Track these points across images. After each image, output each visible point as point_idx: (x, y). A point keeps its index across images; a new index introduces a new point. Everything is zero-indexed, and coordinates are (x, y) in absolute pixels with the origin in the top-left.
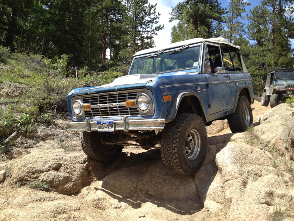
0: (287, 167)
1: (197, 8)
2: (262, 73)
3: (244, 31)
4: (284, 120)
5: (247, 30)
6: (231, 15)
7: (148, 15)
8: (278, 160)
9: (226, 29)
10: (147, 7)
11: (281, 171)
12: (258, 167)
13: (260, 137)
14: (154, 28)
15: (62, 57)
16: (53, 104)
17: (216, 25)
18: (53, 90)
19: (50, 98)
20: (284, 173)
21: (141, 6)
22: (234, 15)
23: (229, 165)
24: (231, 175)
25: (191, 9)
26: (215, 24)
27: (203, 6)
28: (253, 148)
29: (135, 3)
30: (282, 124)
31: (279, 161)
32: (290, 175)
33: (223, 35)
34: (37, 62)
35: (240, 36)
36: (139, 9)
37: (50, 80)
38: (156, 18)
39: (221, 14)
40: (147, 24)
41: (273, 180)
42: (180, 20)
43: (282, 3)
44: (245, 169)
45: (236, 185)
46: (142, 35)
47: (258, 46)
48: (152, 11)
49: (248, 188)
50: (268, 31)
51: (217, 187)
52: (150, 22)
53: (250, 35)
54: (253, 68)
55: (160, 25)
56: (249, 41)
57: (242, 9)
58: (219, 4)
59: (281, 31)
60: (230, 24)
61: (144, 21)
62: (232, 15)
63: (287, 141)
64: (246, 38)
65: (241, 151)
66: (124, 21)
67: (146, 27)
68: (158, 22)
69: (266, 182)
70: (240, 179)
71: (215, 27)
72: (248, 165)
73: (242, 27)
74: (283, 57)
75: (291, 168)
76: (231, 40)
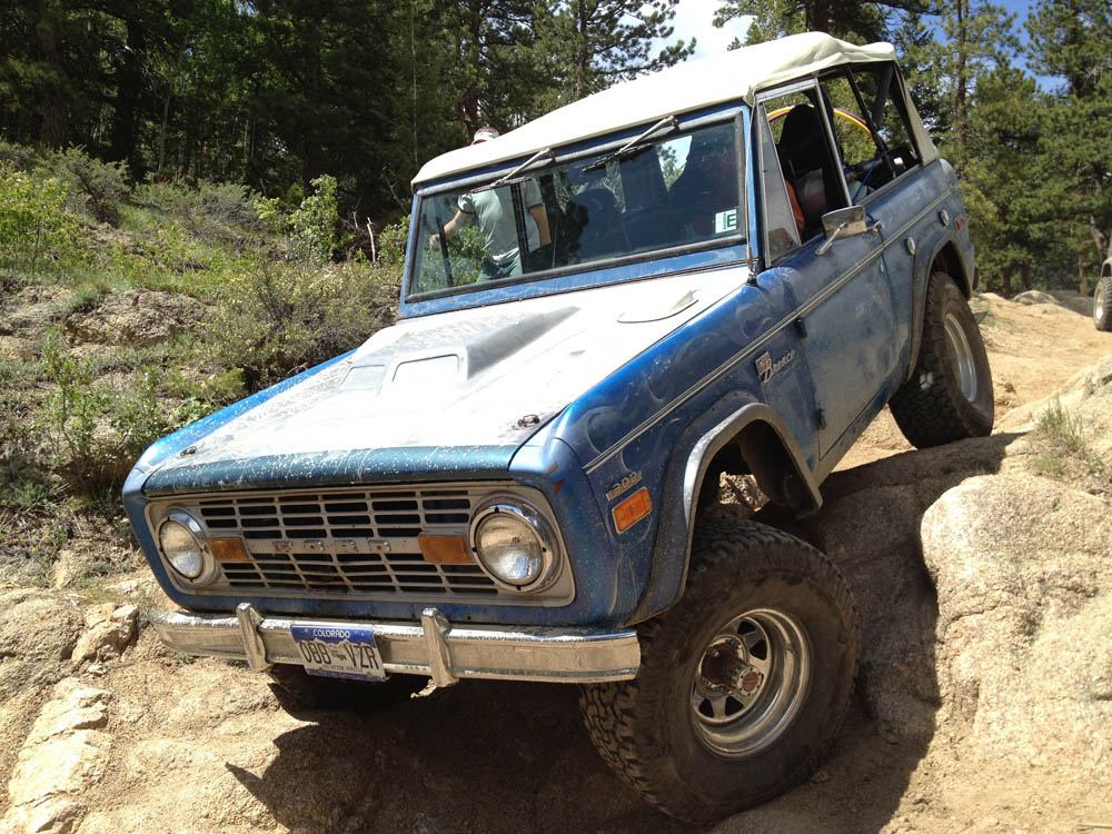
2: (1094, 201)
3: (1013, 42)
5: (1024, 39)
7: (629, 7)
12: (1081, 559)
13: (1088, 446)
14: (657, 56)
15: (317, 187)
16: (292, 360)
17: (901, 25)
18: (292, 308)
19: (282, 340)
23: (965, 556)
24: (973, 596)
26: (895, 21)
28: (1060, 490)
33: (931, 63)
34: (227, 214)
35: (998, 61)
37: (279, 275)
38: (664, 14)
40: (630, 41)
42: (756, 17)
44: (1032, 570)
45: (997, 631)
47: (1074, 96)
49: (1042, 640)
51: (922, 643)
52: (640, 32)
53: (1039, 55)
54: (1057, 186)
55: (681, 43)
56: (1034, 81)
60: (956, 18)
61: (618, 29)
64: (1023, 68)
65: (1013, 502)
66: (540, 38)
67: (626, 56)
68: (672, 29)
70: (1009, 607)
71: (898, 34)
72: (1042, 554)
73: (1007, 25)
76: (963, 82)
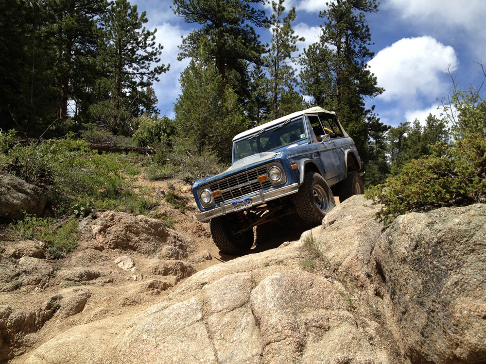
0: (371, 308)
1: (223, 41)
4: (361, 225)
6: (275, 54)
7: (141, 47)
8: (356, 296)
9: (268, 76)
10: (140, 33)
11: (361, 318)
12: (322, 312)
13: (324, 255)
14: (153, 69)
17: (253, 70)
20: (367, 320)
21: (128, 31)
22: (279, 54)
23: (272, 312)
24: (276, 333)
25: (213, 41)
26: (251, 67)
27: (232, 38)
28: (313, 278)
29: (119, 25)
30: (359, 231)
31: (357, 299)
32: (376, 323)
33: (264, 86)
35: (289, 88)
36: (126, 36)
38: (156, 52)
39: (260, 53)
40: (141, 62)
41: (349, 337)
42: (194, 58)
43: (350, 41)
44: (301, 318)
45: (286, 351)
46: (131, 78)
48: (149, 41)
49: (306, 354)
50: (330, 83)
51: (253, 356)
52: (146, 58)
53: (304, 87)
55: (163, 65)
56: (303, 97)
57: (292, 47)
58: (257, 36)
59: (350, 83)
60: (274, 69)
61: (136, 56)
62: (277, 55)
63: (369, 262)
65: (293, 283)
66: (100, 55)
67: (139, 67)
68: (160, 60)
69: (336, 341)
70: (292, 338)
71: (252, 73)
72: (306, 310)
73: (293, 73)
74: (354, 122)
75: (377, 311)
76: (276, 94)
